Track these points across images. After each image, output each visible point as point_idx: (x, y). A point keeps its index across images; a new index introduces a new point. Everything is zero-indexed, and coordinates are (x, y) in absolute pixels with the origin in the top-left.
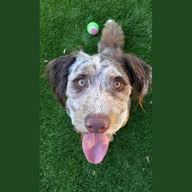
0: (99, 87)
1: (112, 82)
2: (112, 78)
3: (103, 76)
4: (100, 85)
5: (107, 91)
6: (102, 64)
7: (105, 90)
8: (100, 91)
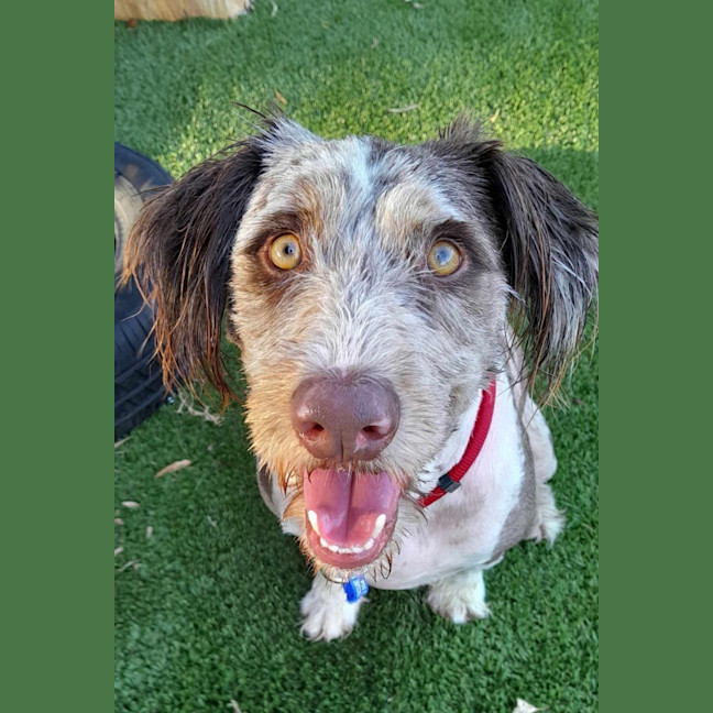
0: (358, 266)
1: (422, 246)
2: (420, 230)
3: (377, 220)
4: (365, 258)
5: (395, 284)
6: (375, 171)
7: (384, 282)
8: (365, 284)
